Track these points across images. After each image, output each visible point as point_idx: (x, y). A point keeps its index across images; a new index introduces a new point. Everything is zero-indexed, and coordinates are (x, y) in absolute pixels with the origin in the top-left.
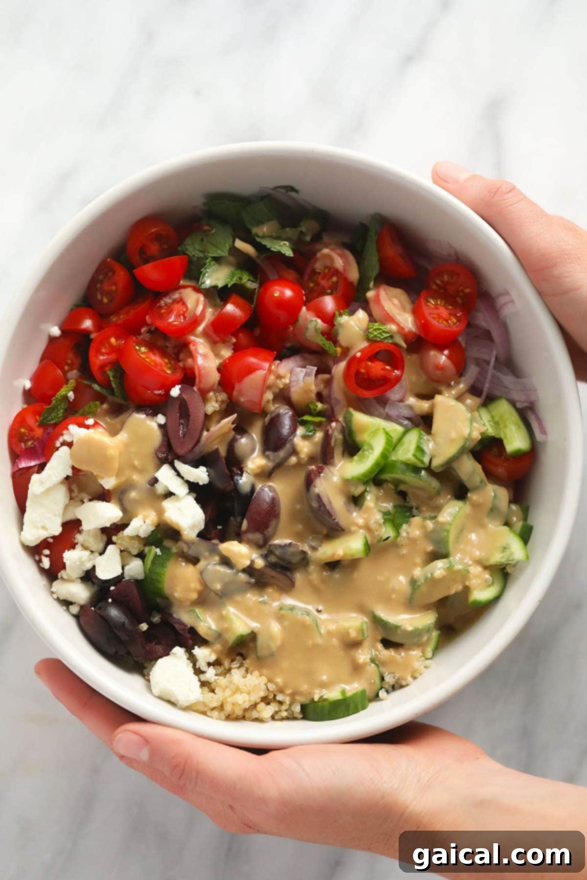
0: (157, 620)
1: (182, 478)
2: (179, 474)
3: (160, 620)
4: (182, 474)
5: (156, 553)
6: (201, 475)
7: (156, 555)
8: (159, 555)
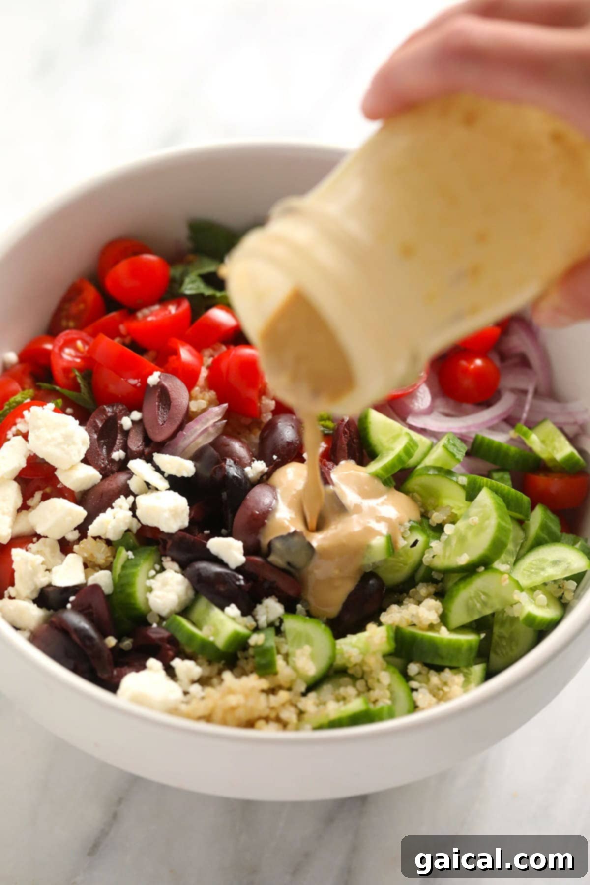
0: (128, 644)
1: (162, 473)
2: (158, 469)
3: (131, 645)
4: (163, 469)
5: (128, 556)
6: (185, 468)
7: (128, 559)
8: (132, 559)
